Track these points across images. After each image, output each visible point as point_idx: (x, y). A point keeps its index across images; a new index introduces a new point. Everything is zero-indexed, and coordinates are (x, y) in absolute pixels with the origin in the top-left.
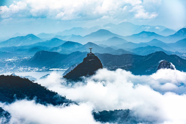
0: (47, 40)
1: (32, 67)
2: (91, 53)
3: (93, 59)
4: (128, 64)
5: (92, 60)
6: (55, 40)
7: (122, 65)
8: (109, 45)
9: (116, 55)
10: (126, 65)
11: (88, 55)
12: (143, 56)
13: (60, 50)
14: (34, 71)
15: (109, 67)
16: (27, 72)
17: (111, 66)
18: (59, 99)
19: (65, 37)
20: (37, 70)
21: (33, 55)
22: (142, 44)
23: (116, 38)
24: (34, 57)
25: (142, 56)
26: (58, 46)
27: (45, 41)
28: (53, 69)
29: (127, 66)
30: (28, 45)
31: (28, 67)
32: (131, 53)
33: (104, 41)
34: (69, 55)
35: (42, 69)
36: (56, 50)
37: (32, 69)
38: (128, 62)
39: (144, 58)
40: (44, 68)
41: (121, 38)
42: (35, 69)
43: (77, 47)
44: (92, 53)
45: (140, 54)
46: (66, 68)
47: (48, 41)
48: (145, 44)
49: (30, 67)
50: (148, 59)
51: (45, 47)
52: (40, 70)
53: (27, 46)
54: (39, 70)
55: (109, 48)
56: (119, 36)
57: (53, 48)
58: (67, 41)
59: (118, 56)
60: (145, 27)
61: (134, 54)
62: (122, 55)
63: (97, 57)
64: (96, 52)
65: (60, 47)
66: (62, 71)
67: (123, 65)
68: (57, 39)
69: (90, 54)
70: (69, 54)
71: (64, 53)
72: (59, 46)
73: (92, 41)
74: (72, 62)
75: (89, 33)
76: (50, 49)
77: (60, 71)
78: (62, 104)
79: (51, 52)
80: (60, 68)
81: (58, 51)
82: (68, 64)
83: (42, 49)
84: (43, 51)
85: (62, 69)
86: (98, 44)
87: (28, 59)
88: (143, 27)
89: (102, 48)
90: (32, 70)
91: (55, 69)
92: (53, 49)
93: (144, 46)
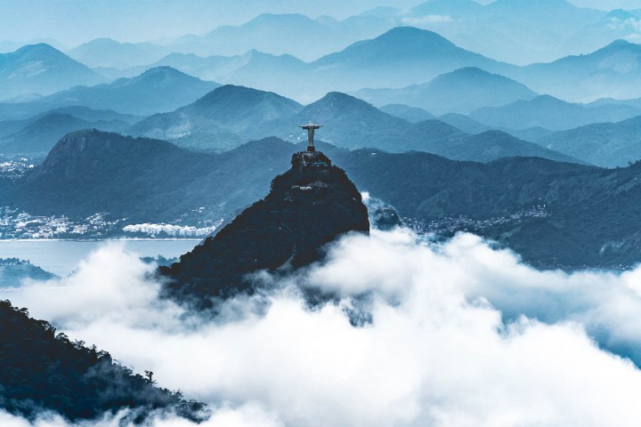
0: (120, 77)
1: (34, 213)
2: (311, 149)
3: (320, 184)
4: (527, 207)
5: (315, 188)
6: (161, 76)
7: (496, 216)
8: (440, 107)
9: (467, 164)
10: (514, 217)
11: (296, 159)
12: (606, 172)
13: (183, 132)
14: (47, 235)
15: (428, 222)
16: (10, 237)
17: (440, 216)
18: (115, 386)
19: (215, 61)
20: (62, 229)
21: (45, 154)
22: (607, 105)
23: (474, 72)
24: (48, 159)
25: (600, 169)
26: (173, 110)
27: (110, 79)
28: (144, 227)
29: (521, 218)
30: (20, 101)
31: (15, 216)
32: (549, 152)
33: (414, 87)
34: (228, 156)
35: (87, 223)
36: (165, 128)
37: (38, 224)
38: (529, 200)
39: (609, 178)
40: (97, 219)
41: (498, 76)
42: (53, 223)
43: (270, 113)
44: (317, 149)
45: (596, 160)
46: (209, 225)
47: (124, 80)
48: (623, 105)
49: (24, 214)
50: (629, 186)
51: (110, 112)
52: (78, 230)
53: (19, 105)
54: (72, 229)
55: (435, 126)
56: (492, 62)
57: (149, 118)
58: (224, 83)
59: (480, 165)
60: (626, 21)
61: (563, 160)
62: (499, 164)
63: (342, 172)
64: (368, 146)
65: (183, 115)
66: (188, 237)
67: (500, 215)
68: (175, 72)
69: (306, 158)
70: (228, 149)
71: (204, 146)
72: (181, 109)
73: (352, 86)
74: (239, 192)
75: (340, 47)
76: (132, 123)
77: (178, 236)
78: (114, 413)
79: (135, 136)
80: (178, 224)
81: (174, 136)
82: (222, 204)
83: (91, 123)
84: (95, 131)
85: (187, 229)
86: (378, 103)
87: (17, 171)
88: (614, 19)
89: (400, 122)
90: (34, 227)
91: (154, 226)
92: (147, 123)
93: (615, 119)
